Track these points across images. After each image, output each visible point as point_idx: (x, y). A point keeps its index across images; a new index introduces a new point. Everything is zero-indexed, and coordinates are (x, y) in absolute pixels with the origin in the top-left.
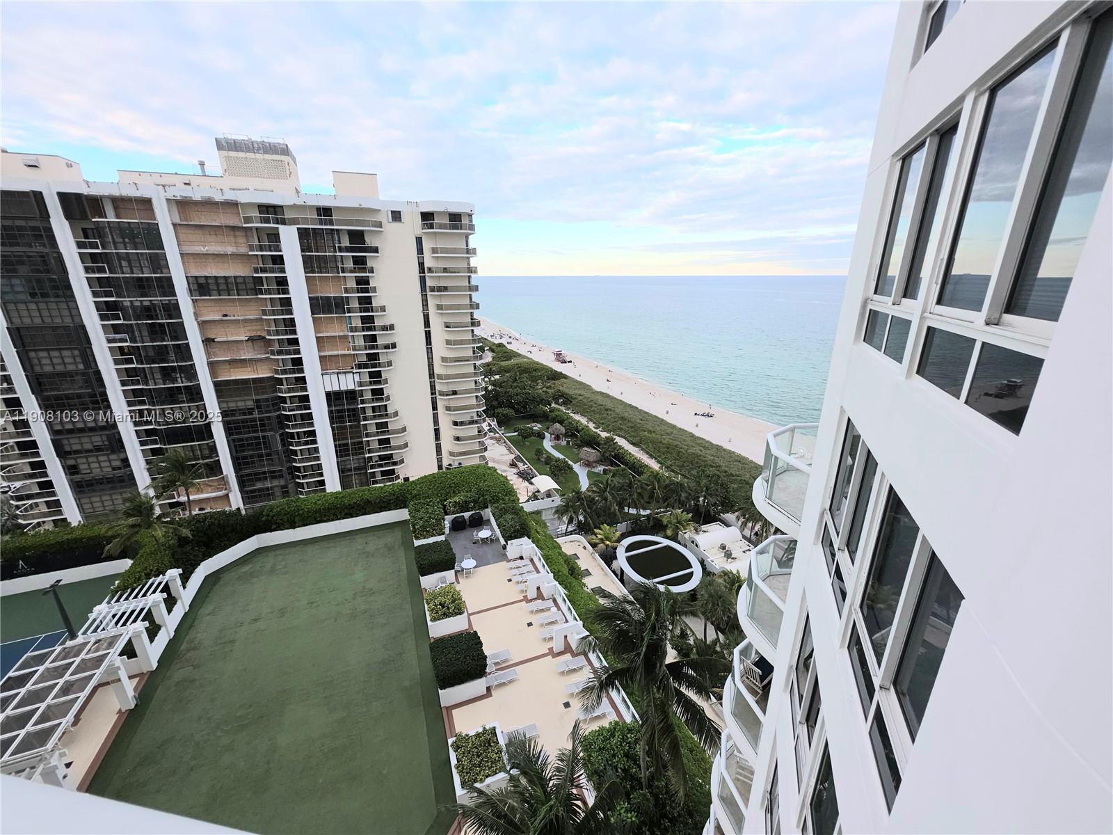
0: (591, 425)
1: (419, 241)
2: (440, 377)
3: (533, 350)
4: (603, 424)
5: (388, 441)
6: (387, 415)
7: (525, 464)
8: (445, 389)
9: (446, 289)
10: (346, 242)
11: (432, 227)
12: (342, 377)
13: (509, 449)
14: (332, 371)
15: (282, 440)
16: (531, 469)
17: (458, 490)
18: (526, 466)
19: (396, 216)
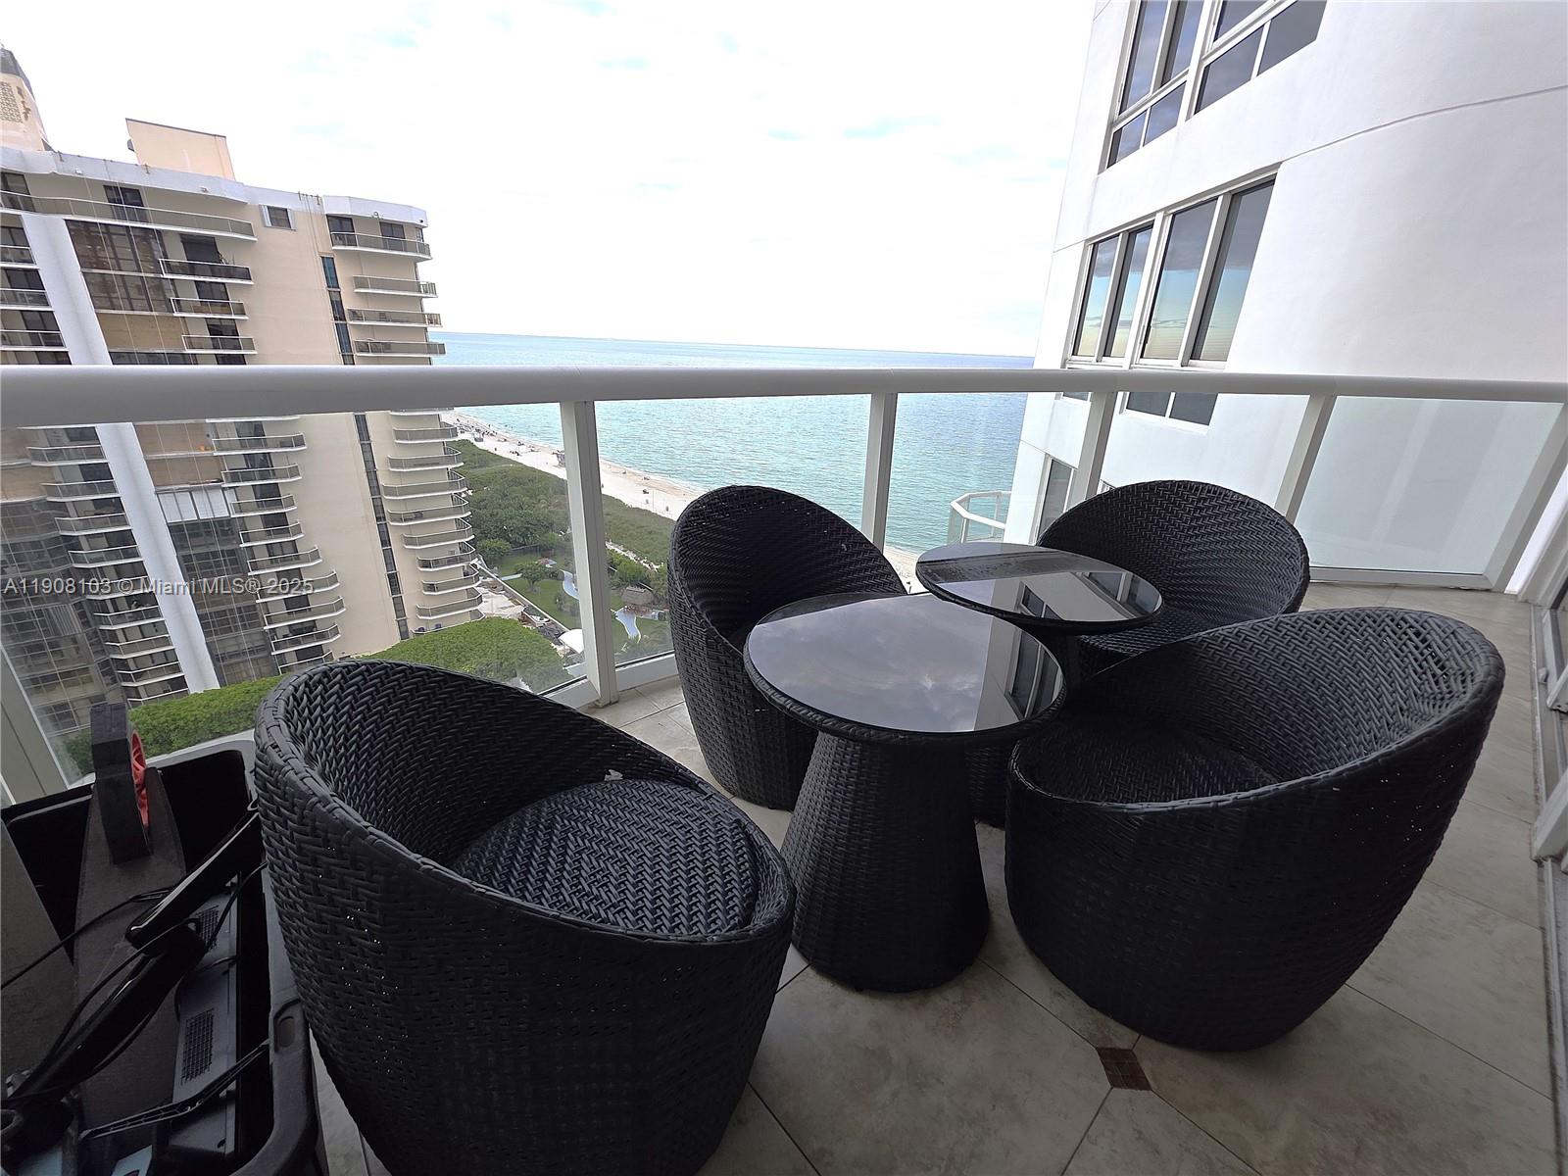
0: (632, 556)
1: (329, 265)
2: (390, 491)
3: (521, 449)
4: (647, 553)
5: (303, 601)
6: (297, 558)
7: (542, 617)
8: (401, 510)
9: (387, 347)
10: (179, 256)
11: (352, 242)
12: (198, 497)
13: (512, 598)
14: (177, 487)
15: (82, 615)
16: (553, 623)
17: (464, 656)
18: (545, 620)
19: (280, 217)
